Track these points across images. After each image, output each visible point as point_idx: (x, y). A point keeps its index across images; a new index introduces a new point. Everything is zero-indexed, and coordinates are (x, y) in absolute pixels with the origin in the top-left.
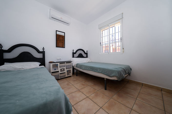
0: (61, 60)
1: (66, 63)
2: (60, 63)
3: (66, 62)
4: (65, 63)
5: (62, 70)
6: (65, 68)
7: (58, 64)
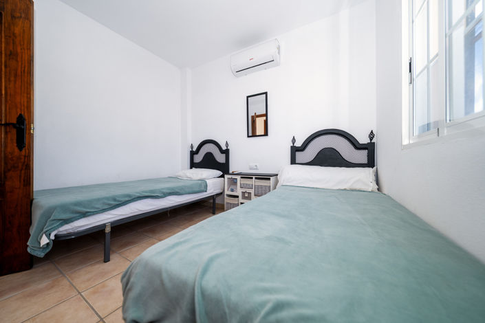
0: (257, 169)
1: (256, 178)
2: (242, 178)
3: (254, 177)
4: (252, 178)
5: (246, 195)
6: (252, 191)
7: (236, 179)
